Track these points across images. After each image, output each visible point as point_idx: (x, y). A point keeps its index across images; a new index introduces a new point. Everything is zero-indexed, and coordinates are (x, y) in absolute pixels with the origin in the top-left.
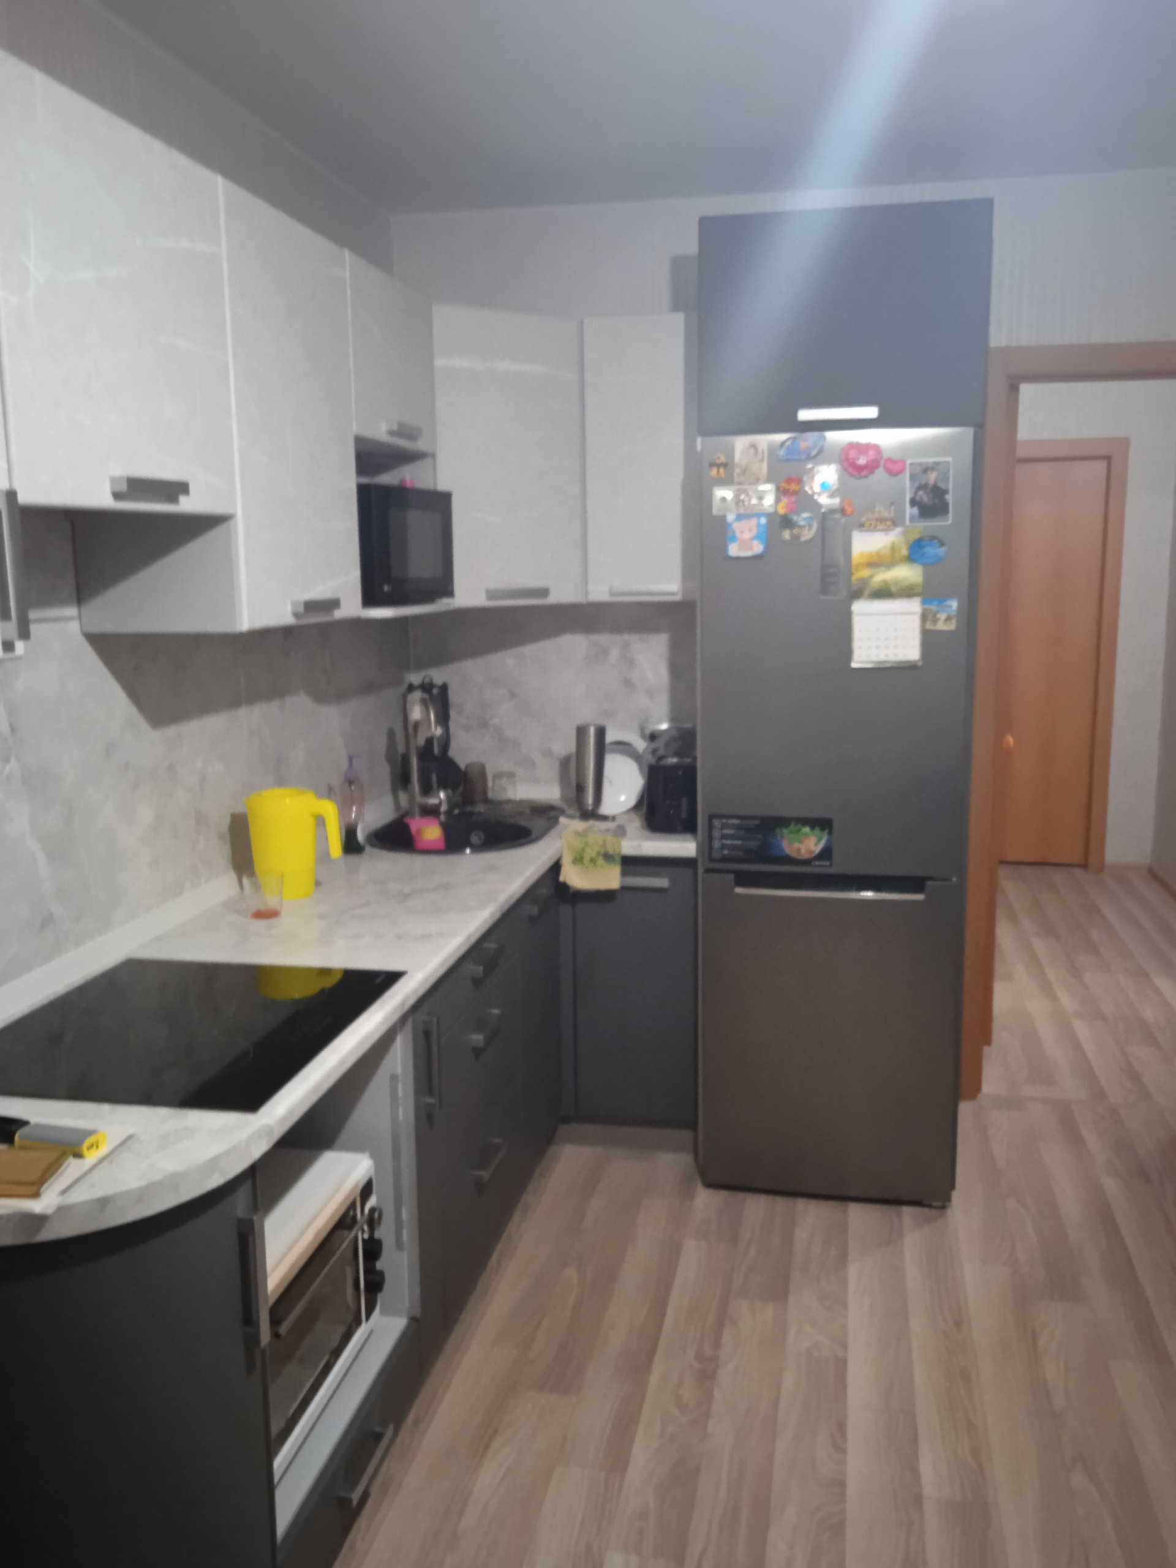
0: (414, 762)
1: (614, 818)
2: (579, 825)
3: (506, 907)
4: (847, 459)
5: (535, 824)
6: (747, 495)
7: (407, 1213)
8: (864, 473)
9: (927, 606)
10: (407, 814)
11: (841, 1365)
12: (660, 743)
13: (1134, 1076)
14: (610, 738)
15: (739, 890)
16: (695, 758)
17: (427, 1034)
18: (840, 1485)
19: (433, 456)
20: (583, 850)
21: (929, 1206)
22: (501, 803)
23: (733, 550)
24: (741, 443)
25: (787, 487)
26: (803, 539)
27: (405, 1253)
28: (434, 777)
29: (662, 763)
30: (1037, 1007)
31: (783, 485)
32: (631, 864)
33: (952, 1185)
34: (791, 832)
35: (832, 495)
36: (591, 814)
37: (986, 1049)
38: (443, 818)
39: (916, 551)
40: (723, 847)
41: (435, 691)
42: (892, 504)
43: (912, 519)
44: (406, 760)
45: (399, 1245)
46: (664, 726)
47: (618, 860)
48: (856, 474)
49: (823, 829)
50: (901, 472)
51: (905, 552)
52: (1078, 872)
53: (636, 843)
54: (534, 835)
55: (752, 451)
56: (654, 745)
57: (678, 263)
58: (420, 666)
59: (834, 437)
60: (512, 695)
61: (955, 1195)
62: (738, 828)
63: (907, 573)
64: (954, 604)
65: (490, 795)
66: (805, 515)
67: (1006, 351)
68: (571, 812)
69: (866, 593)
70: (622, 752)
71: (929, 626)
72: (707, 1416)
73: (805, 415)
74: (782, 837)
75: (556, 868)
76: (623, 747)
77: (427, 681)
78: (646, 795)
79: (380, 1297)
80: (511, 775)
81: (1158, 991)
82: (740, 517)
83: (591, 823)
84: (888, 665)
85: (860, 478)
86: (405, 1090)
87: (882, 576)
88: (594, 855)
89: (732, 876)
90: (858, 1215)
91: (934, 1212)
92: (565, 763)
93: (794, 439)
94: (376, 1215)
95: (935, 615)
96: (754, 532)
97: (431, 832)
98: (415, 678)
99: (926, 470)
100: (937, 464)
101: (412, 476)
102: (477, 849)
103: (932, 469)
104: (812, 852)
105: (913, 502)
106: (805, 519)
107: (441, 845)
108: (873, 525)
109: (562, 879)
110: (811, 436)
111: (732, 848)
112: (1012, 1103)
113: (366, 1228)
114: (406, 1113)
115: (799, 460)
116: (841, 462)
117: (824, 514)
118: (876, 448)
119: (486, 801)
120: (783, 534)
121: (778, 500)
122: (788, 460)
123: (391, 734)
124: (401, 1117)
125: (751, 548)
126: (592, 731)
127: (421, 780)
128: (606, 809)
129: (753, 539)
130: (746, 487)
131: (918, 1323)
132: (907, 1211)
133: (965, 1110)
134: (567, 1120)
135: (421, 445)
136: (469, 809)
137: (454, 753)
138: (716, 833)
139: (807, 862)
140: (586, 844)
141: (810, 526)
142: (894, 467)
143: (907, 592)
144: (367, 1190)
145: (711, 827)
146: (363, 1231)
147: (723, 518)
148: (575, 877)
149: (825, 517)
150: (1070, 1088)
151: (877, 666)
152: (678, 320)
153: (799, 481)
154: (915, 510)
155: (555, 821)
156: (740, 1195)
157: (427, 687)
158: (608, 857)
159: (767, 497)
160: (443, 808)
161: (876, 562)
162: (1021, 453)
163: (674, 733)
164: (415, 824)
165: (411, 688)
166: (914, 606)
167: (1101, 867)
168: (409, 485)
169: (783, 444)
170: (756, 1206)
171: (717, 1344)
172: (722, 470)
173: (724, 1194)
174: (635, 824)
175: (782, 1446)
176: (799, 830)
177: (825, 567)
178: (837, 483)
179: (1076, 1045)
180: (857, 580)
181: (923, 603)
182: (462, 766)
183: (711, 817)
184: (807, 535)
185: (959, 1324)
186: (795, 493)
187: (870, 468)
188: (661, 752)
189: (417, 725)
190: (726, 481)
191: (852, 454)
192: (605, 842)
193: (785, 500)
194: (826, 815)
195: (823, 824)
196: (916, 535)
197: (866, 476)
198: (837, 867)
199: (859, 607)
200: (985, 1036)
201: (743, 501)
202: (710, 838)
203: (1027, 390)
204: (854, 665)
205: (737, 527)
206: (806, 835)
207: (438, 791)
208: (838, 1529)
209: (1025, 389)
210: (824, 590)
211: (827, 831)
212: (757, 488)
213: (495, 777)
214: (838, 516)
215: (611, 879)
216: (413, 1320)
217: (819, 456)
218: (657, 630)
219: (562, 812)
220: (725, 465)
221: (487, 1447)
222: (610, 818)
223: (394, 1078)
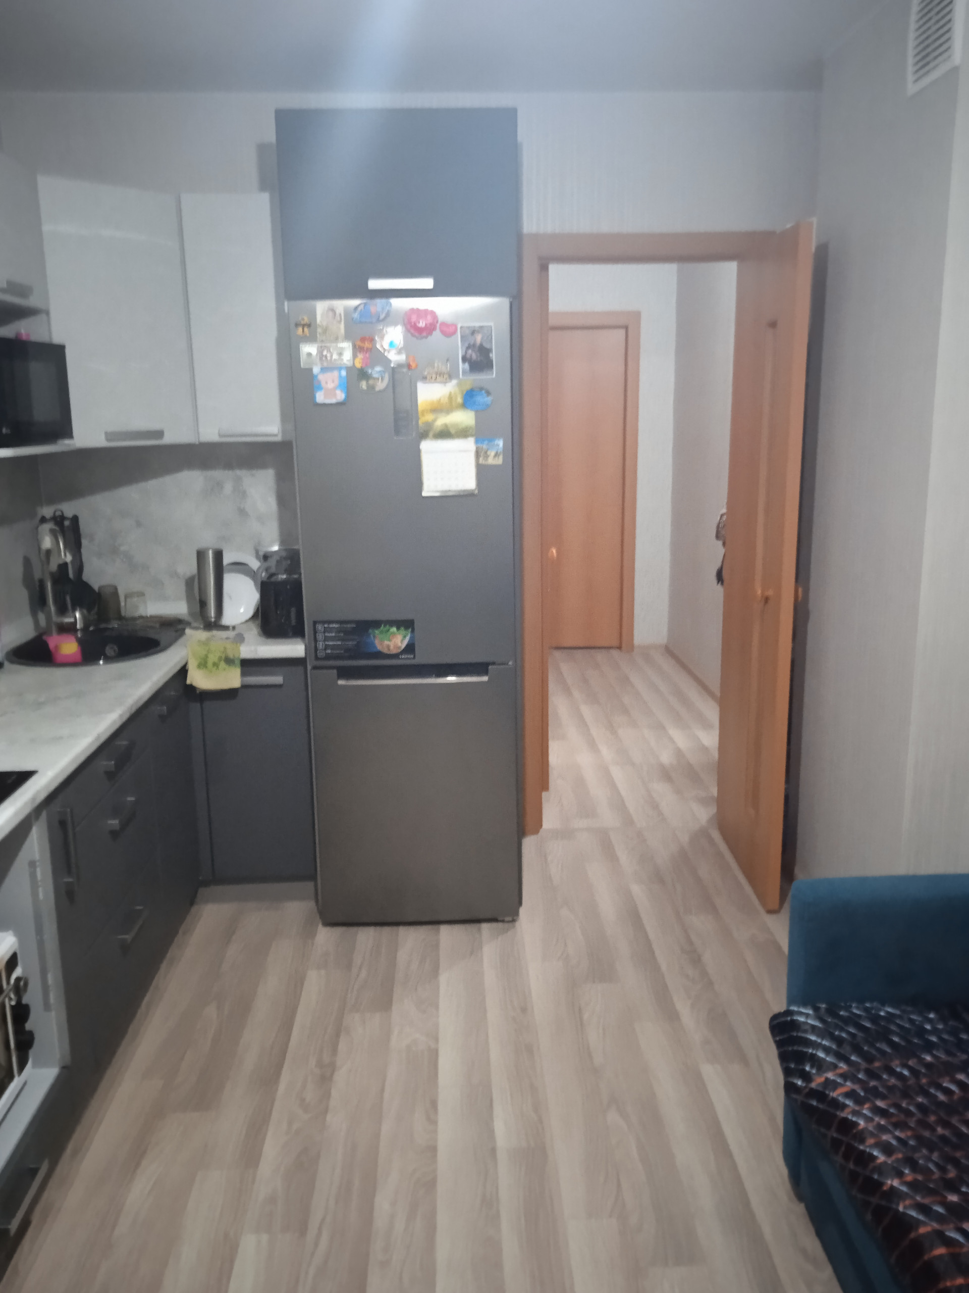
0: (49, 586)
1: (234, 628)
2: (202, 635)
3: (134, 709)
4: (409, 322)
5: (163, 637)
6: (329, 351)
7: (54, 978)
8: (424, 334)
9: (480, 445)
10: (46, 632)
11: (434, 1055)
12: (272, 563)
13: (655, 806)
14: (227, 560)
15: (341, 682)
16: (300, 574)
17: (63, 824)
18: (432, 1150)
19: (47, 313)
20: (207, 656)
21: (503, 921)
22: (134, 619)
23: (320, 398)
24: (321, 307)
25: (362, 345)
26: (377, 389)
27: (53, 1014)
28: (68, 599)
29: (273, 579)
30: (585, 760)
31: (358, 343)
32: (249, 665)
33: (520, 903)
34: (381, 632)
35: (399, 352)
36: (213, 625)
37: (544, 794)
38: (79, 635)
39: (469, 399)
40: (327, 647)
41: (67, 523)
42: (448, 360)
43: (464, 372)
44: (42, 583)
45: (47, 1007)
46: (276, 548)
47: (238, 663)
48: (416, 334)
49: (406, 628)
50: (455, 332)
51: (460, 400)
52: (615, 653)
53: (253, 648)
54: (162, 644)
55: (331, 314)
56: (266, 564)
57: (262, 149)
58: (51, 501)
59: (399, 304)
60: (139, 524)
61: (522, 911)
62: (339, 631)
63: (464, 418)
64: (501, 443)
65: (123, 614)
66: (378, 368)
67: (536, 237)
68: (195, 624)
69: (431, 434)
70: (239, 572)
71: (481, 461)
72: (326, 1111)
73: (374, 284)
74: (374, 637)
75: (183, 671)
76: (240, 567)
77: (58, 513)
78: (260, 609)
79: (32, 1053)
80: (141, 594)
81: (671, 740)
82: (324, 370)
83: (215, 632)
84: (451, 494)
85: (422, 338)
86: (44, 873)
87: (442, 421)
88: (216, 660)
89: (335, 671)
90: (447, 935)
91: (506, 925)
92: (189, 582)
93: (365, 304)
94: (22, 983)
95: (486, 452)
96: (337, 382)
97: (69, 647)
98: (47, 511)
99: (474, 332)
100: (481, 327)
101: (27, 329)
102: (109, 659)
103: (478, 332)
104: (399, 648)
105: (464, 359)
106: (378, 372)
107: (79, 657)
108: (434, 378)
109: (188, 682)
110: (379, 302)
111: (333, 647)
112: (566, 834)
113: (12, 996)
114: (46, 892)
115: (371, 323)
116: (404, 325)
117: (393, 368)
118: (433, 313)
119: (120, 617)
120: (360, 385)
121: (355, 356)
122: (361, 322)
123: (27, 562)
124: (41, 896)
125: (335, 395)
126: (211, 554)
127: (56, 601)
128: (227, 620)
129: (335, 388)
130: (328, 345)
131: (494, 1014)
132: (485, 926)
133: (529, 844)
134: (206, 884)
135: (33, 301)
136: (103, 626)
137: (87, 576)
138: (320, 637)
139: (396, 656)
140: (208, 652)
141: (382, 379)
142: (448, 330)
143: (463, 433)
144: (12, 963)
145: (315, 632)
146: (10, 999)
147: (310, 370)
148: (199, 679)
149: (394, 372)
150: (608, 818)
151: (443, 494)
152: (265, 197)
153: (372, 340)
154: (467, 366)
155: (181, 633)
156: (353, 930)
157: (59, 520)
158: (229, 661)
159: (345, 353)
160: (79, 626)
161: (438, 409)
162: (552, 321)
163: (284, 554)
164: (53, 641)
165: (43, 520)
166: (469, 445)
167: (631, 647)
168: (24, 338)
169: (356, 308)
170: (366, 937)
171: (334, 1051)
172: (306, 330)
173: (339, 930)
174: (253, 633)
175: (386, 1127)
176: (388, 630)
177: (396, 412)
178: (402, 342)
179: (613, 786)
180: (423, 423)
181: (477, 442)
182: (96, 588)
183: (315, 623)
184: (381, 385)
185: (524, 1010)
186: (369, 350)
187: (429, 329)
188: (273, 570)
189: (48, 552)
190: (312, 339)
191: (414, 318)
192: (225, 648)
193: (360, 356)
194: (409, 616)
195: (407, 624)
196: (468, 387)
197: (426, 337)
198: (421, 658)
199: (426, 446)
200: (544, 784)
201: (326, 357)
202: (316, 640)
203: (554, 269)
204: (424, 494)
205: (321, 377)
206: (394, 634)
207: (74, 610)
208: (431, 1185)
209: (553, 268)
210: (397, 431)
211: (410, 630)
212: (337, 346)
213: (126, 597)
214: (405, 370)
215: (232, 679)
216: (64, 1068)
217: (387, 318)
218: (263, 466)
219: (188, 624)
220: (309, 326)
221: (138, 1165)
222: (231, 628)
223: (32, 864)
